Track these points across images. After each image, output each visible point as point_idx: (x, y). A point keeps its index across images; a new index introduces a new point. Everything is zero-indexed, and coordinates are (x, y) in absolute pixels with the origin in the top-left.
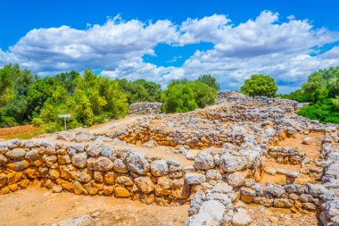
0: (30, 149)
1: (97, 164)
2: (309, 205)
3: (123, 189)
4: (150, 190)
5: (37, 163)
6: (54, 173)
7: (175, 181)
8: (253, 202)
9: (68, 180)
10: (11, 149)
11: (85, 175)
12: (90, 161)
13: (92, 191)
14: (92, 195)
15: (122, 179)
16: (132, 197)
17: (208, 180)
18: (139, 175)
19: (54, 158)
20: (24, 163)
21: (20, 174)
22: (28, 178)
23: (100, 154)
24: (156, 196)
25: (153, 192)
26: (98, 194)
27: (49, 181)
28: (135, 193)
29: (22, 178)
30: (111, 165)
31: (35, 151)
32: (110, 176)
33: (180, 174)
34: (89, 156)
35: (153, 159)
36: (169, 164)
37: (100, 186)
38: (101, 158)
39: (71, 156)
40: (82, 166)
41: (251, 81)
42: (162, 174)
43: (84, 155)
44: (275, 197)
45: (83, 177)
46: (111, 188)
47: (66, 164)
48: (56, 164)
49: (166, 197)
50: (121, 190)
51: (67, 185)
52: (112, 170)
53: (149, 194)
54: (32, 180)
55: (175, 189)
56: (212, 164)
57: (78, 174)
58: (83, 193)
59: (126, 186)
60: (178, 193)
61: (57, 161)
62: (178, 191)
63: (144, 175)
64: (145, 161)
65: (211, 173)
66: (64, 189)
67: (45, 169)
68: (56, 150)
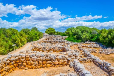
0: (15, 57)
1: (41, 59)
2: (92, 61)
3: (49, 65)
4: (58, 63)
5: (18, 61)
6: (25, 64)
7: (64, 60)
8: (82, 62)
9: (30, 65)
10: (10, 58)
11: (36, 63)
12: (38, 58)
13: (39, 67)
14: (39, 68)
15: (49, 62)
16: (52, 66)
17: (72, 59)
18: (54, 60)
19: (25, 59)
20: (14, 62)
21: (13, 66)
22: (14, 67)
23: (41, 56)
24: (59, 65)
25: (58, 64)
26: (41, 67)
27: (23, 67)
28: (53, 65)
29: (13, 67)
30: (45, 59)
31: (17, 58)
32: (45, 62)
33: (65, 58)
34: (37, 57)
35: (58, 56)
36: (62, 56)
37: (41, 65)
38: (41, 57)
39: (31, 58)
40: (36, 60)
41: (49, 30)
42: (61, 59)
43: (36, 57)
44: (86, 60)
45: (36, 64)
46: (45, 65)
47: (29, 60)
48: (25, 61)
49: (62, 64)
50: (48, 65)
51: (30, 67)
52: (45, 60)
53: (57, 65)
54: (15, 67)
55: (64, 62)
56: (72, 55)
57: (34, 63)
58: (36, 68)
59: (50, 64)
60: (66, 63)
61: (26, 60)
62: (65, 63)
63: (55, 60)
64: (56, 56)
65: (73, 57)
66: (29, 68)
67: (21, 63)
68: (26, 56)
